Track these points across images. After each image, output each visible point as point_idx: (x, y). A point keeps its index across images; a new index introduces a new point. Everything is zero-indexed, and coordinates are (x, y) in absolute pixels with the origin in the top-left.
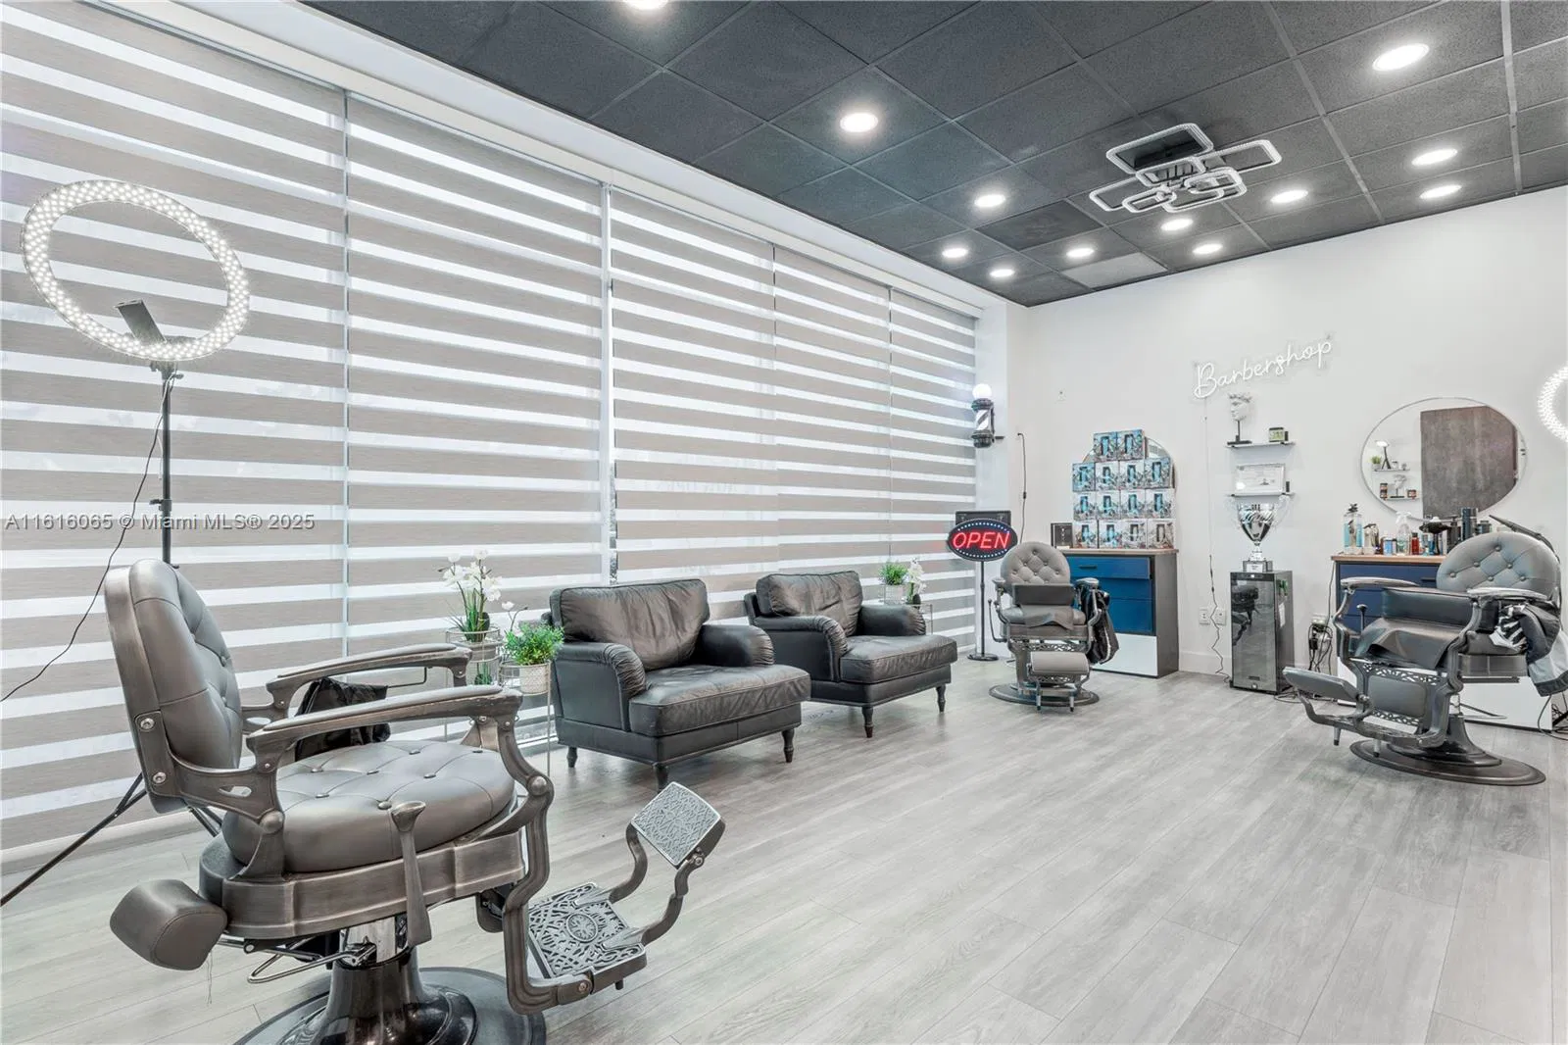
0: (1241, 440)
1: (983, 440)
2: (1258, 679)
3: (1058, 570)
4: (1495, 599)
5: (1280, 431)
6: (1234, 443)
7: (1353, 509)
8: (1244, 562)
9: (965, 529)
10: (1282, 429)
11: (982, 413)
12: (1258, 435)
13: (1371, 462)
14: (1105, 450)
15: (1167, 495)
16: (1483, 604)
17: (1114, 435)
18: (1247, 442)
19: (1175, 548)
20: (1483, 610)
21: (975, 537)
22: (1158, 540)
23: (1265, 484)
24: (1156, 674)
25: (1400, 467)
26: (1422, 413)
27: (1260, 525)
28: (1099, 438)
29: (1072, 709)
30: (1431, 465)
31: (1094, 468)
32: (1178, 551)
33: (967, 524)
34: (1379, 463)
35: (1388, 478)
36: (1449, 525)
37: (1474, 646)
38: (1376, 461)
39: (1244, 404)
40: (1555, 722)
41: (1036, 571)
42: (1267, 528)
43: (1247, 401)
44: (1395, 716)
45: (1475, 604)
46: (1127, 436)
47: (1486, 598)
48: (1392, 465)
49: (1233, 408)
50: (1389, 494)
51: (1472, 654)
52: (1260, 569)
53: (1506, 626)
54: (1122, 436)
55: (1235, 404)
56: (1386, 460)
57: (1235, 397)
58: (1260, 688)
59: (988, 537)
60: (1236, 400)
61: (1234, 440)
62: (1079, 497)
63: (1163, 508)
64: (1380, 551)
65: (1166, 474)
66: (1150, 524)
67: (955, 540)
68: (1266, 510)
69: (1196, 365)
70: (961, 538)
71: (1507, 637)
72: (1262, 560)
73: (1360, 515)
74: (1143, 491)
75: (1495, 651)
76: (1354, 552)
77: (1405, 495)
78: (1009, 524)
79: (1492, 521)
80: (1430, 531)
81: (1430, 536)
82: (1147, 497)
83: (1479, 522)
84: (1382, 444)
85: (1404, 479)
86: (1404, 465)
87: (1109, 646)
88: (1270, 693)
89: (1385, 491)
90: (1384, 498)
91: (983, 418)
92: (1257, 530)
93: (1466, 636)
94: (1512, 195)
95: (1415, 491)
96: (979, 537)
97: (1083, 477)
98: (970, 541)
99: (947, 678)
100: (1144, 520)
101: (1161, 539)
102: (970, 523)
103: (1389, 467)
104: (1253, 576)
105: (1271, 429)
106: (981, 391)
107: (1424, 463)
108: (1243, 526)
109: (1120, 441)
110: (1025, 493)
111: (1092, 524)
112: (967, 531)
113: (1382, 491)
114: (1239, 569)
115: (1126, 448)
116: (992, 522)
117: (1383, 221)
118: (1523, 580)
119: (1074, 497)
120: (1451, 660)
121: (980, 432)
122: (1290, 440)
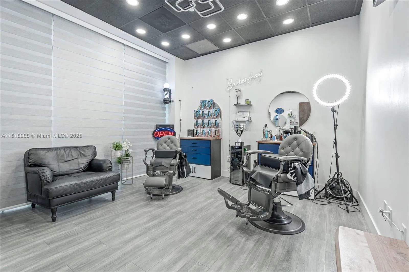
0: (238, 103)
1: (166, 102)
2: (237, 181)
3: (175, 145)
4: (288, 161)
5: (248, 101)
6: (236, 104)
7: (266, 126)
8: (235, 142)
9: (158, 130)
10: (249, 100)
11: (166, 92)
12: (243, 102)
13: (288, 115)
14: (203, 106)
15: (219, 120)
16: (283, 163)
17: (205, 101)
18: (239, 104)
19: (220, 137)
20: (284, 165)
21: (162, 133)
22: (216, 135)
23: (244, 117)
24: (211, 179)
25: (294, 116)
26: (299, 103)
27: (240, 130)
28: (201, 102)
29: (163, 198)
30: (301, 116)
31: (200, 112)
32: (221, 138)
33: (159, 129)
34: (290, 115)
35: (292, 119)
36: (290, 131)
37: (280, 180)
38: (289, 115)
39: (239, 92)
40: (315, 196)
41: (168, 146)
42: (242, 131)
43: (240, 91)
44: (257, 205)
45: (281, 163)
46: (208, 101)
47: (285, 161)
48: (293, 116)
49: (236, 93)
50: (292, 123)
51: (279, 183)
52: (239, 145)
53: (291, 171)
54: (207, 101)
55: (237, 92)
56: (291, 114)
57: (237, 90)
58: (238, 184)
59: (166, 133)
60: (237, 91)
61: (237, 103)
62: (195, 120)
63: (216, 124)
64: (271, 140)
65: (219, 114)
66: (213, 129)
67: (155, 133)
68: (242, 125)
69: (227, 79)
70: (157, 133)
71: (291, 175)
72: (241, 142)
73: (267, 128)
74: (212, 119)
75: (288, 181)
76: (265, 140)
77: (295, 123)
78: (174, 129)
79: (301, 130)
80: (285, 133)
81: (285, 134)
82: (213, 121)
83: (298, 131)
84: (291, 110)
85: (295, 120)
86: (295, 116)
87: (185, 172)
88: (240, 185)
89: (291, 122)
90: (291, 124)
91: (166, 94)
92: (239, 132)
93: (277, 176)
94: (309, 27)
95: (297, 123)
96: (163, 133)
97: (197, 115)
98: (160, 134)
99: (116, 188)
100: (212, 128)
101: (216, 134)
102: (160, 128)
103: (292, 116)
104: (236, 147)
105: (246, 100)
106: (166, 86)
107: (299, 116)
108: (236, 131)
109: (207, 103)
110: (181, 119)
111: (199, 129)
112: (159, 131)
113: (290, 122)
114: (234, 145)
115: (208, 106)
116: (168, 128)
117: (275, 35)
118: (301, 152)
119: (194, 121)
120: (273, 185)
121: (165, 99)
122: (251, 103)
